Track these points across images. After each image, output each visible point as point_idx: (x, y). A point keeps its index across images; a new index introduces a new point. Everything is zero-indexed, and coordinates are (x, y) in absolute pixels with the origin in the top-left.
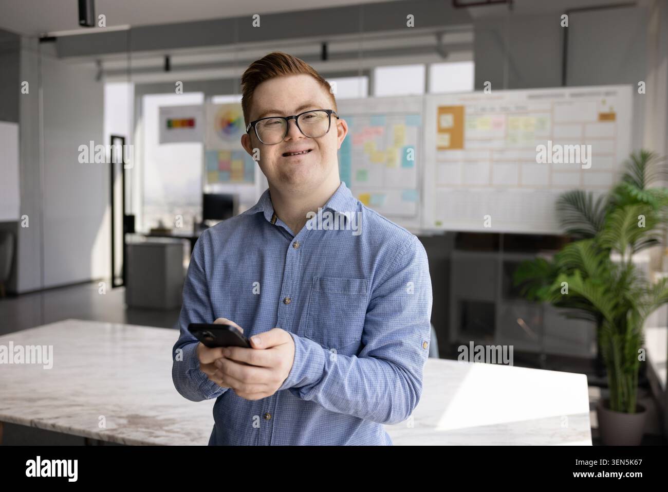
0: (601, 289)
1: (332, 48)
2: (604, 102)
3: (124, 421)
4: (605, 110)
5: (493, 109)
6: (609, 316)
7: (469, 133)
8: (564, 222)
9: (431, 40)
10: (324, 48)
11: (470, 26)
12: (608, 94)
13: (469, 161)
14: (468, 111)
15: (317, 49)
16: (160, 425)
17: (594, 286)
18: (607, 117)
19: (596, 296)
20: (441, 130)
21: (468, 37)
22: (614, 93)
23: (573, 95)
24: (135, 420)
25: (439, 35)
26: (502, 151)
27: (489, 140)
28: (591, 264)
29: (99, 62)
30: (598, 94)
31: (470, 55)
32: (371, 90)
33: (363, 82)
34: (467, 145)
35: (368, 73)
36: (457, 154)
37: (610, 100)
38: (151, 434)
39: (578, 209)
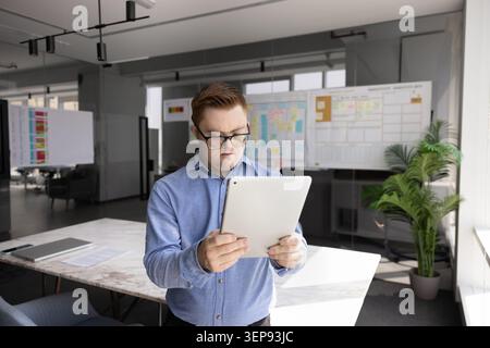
0: (410, 203)
1: (266, 65)
2: (414, 92)
3: (107, 275)
4: (415, 96)
5: (348, 98)
6: (416, 219)
7: (334, 112)
8: (390, 163)
9: (324, 57)
10: (262, 64)
11: (343, 49)
12: (416, 87)
13: (333, 128)
14: (333, 99)
15: (259, 65)
16: (124, 278)
17: (406, 202)
18: (415, 101)
19: (406, 207)
20: (318, 111)
21: (342, 55)
22: (421, 86)
23: (395, 88)
24: (113, 275)
25: (328, 55)
26: (353, 122)
27: (346, 116)
28: (404, 189)
29: (141, 76)
30: (411, 87)
31: (343, 65)
32: (291, 87)
33: (287, 82)
34: (333, 119)
35: (290, 78)
36: (328, 124)
37: (418, 90)
38: (118, 283)
39: (398, 155)
